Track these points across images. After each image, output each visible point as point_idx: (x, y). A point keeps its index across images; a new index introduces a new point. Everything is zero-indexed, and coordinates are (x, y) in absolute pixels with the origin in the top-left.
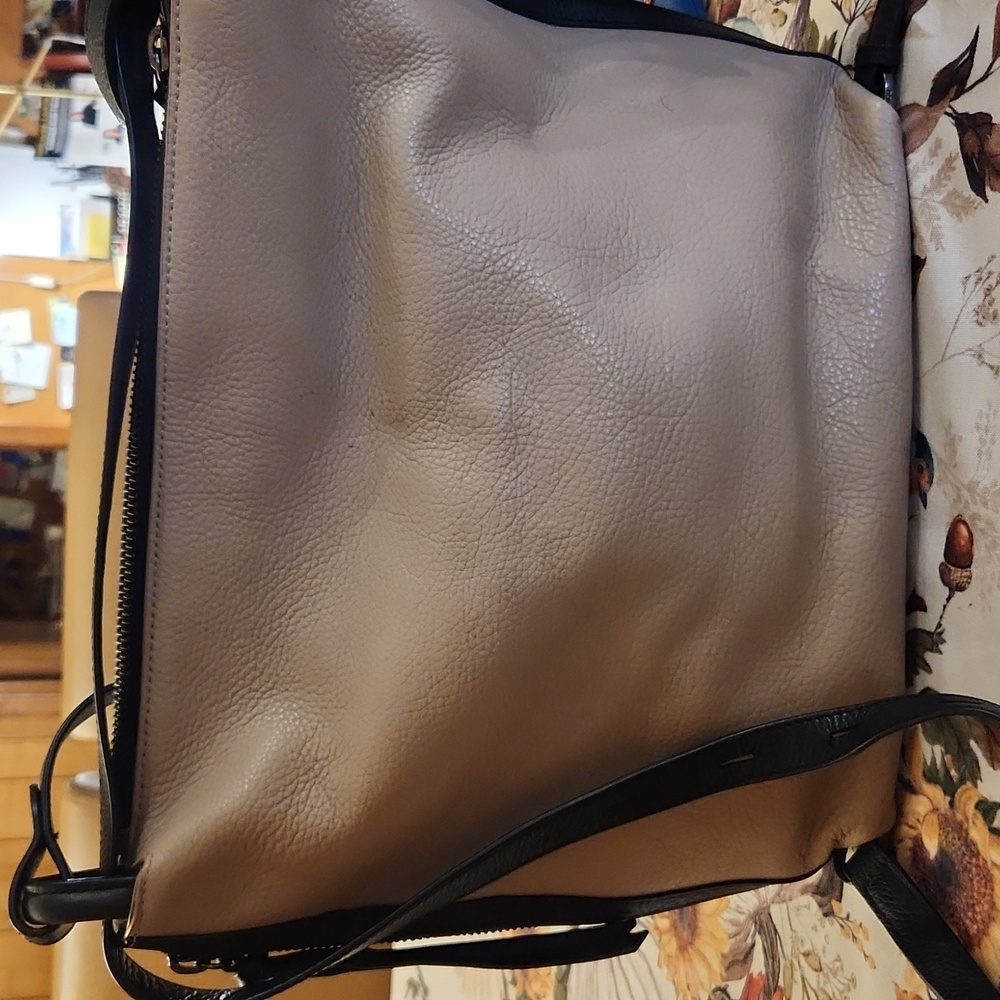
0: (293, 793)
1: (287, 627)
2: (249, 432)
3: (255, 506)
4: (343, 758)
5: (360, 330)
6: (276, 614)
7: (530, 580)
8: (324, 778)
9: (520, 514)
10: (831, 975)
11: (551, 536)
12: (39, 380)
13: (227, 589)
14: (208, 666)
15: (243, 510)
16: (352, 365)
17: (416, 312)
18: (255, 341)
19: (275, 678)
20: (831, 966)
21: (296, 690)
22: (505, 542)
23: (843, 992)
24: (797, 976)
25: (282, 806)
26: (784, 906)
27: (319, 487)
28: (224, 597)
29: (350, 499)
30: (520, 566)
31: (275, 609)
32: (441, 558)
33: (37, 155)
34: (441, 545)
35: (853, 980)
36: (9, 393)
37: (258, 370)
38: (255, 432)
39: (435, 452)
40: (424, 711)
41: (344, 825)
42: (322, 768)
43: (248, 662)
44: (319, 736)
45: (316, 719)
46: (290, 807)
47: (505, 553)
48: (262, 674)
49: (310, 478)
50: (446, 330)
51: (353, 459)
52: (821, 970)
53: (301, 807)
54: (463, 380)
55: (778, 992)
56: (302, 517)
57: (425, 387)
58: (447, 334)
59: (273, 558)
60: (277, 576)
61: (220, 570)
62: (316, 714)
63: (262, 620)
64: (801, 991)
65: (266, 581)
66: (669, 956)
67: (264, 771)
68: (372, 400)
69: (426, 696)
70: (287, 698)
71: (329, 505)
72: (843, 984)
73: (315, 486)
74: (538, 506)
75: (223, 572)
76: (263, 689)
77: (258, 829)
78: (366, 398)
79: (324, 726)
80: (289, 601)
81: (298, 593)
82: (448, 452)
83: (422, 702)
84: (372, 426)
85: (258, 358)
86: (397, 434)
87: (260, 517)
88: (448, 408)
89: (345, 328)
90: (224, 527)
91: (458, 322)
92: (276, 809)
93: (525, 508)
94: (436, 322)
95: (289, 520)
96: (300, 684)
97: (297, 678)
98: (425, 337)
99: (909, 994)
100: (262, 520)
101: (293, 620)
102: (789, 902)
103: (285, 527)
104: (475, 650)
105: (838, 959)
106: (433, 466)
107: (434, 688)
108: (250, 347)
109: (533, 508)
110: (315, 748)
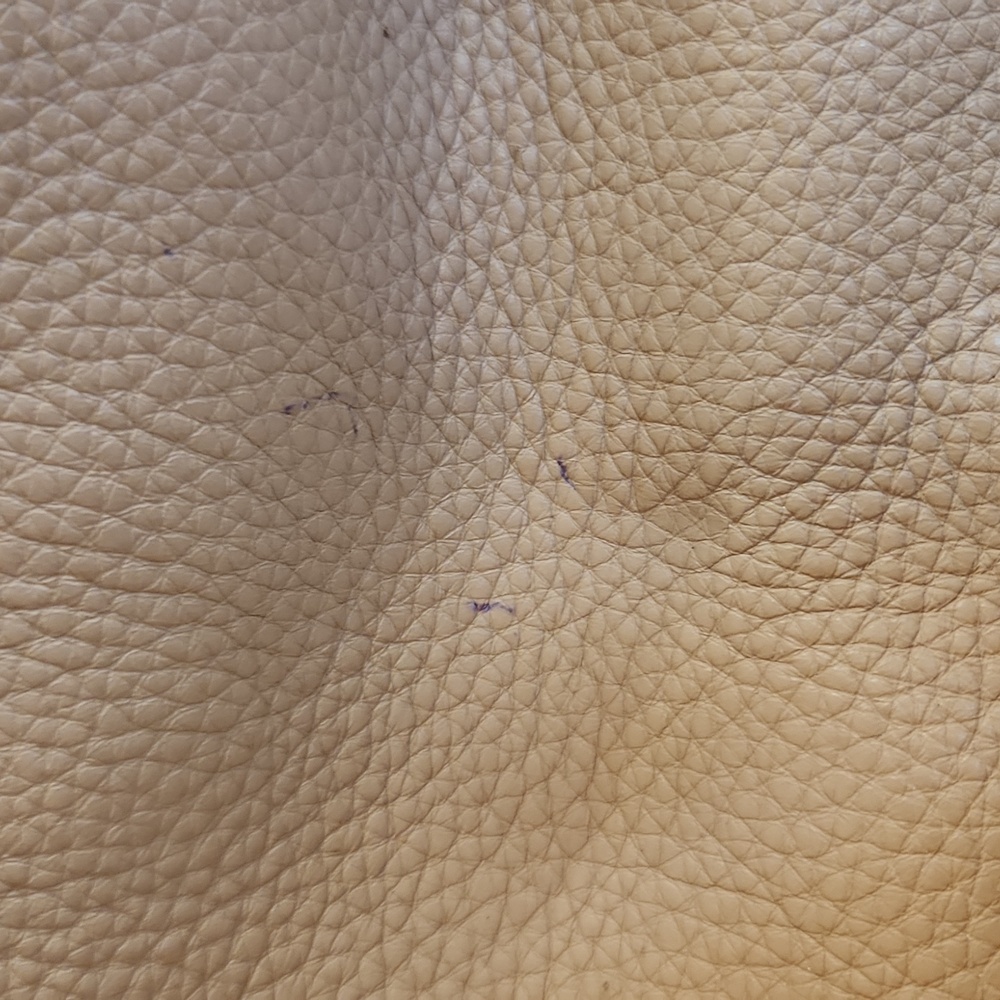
2: (67, 582)
3: (106, 904)
5: (501, 133)
15: (53, 928)
16: (476, 276)
17: (779, 26)
18: (78, 157)
27: (367, 782)
29: (490, 823)
37: (93, 297)
38: (89, 578)
39: (877, 625)
49: (326, 754)
50: (908, 101)
51: (491, 655)
54: (979, 312)
56: (301, 914)
57: (823, 346)
58: (913, 116)
68: (562, 416)
71: (406, 853)
73: (351, 782)
78: (533, 408)
82: (930, 622)
84: (563, 516)
85: (95, 239)
86: (678, 547)
87: (127, 946)
88: (919, 434)
89: (446, 128)
91: (954, 65)
94: (864, 66)
95: (248, 936)
98: (819, 131)
100: (136, 960)
103: (233, 967)
106: (873, 681)
108: (53, 186)
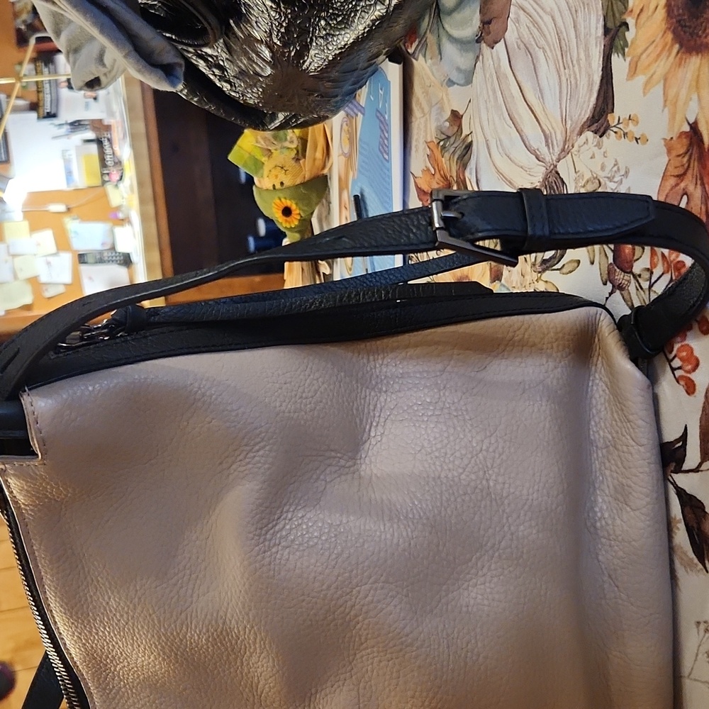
12: (67, 278)
26: (569, 156)
33: (39, 118)
36: (46, 290)
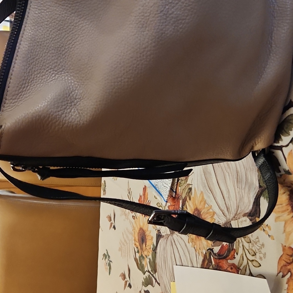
0: (65, 109)
1: (71, 48)
4: (86, 99)
6: (68, 43)
7: (168, 35)
8: (78, 106)
9: (167, 7)
10: (254, 244)
11: (178, 18)
13: (51, 31)
14: (39, 59)
19: (64, 67)
20: (255, 241)
21: (71, 73)
22: (159, 18)
23: (259, 249)
24: (241, 245)
25: (60, 113)
26: (236, 221)
28: (49, 34)
30: (164, 29)
31: (68, 41)
32: (134, 23)
34: (134, 18)
35: (263, 245)
40: (120, 83)
41: (83, 124)
42: (77, 102)
43: (54, 60)
44: (78, 90)
45: (77, 84)
46: (63, 114)
47: (159, 23)
48: (59, 65)
52: (251, 242)
53: (67, 115)
55: (233, 251)
59: (70, 22)
60: (70, 29)
61: (49, 24)
62: (78, 82)
63: (62, 45)
64: (242, 251)
65: (66, 30)
66: (192, 239)
67: (54, 99)
69: (121, 77)
70: (67, 75)
72: (259, 247)
74: (175, 5)
75: (50, 25)
76: (59, 71)
77: (50, 119)
79: (80, 87)
80: (73, 39)
81: (77, 36)
83: (119, 79)
90: (53, 8)
92: (57, 113)
93: (169, 5)
96: (73, 71)
97: (72, 68)
99: (287, 247)
101: (74, 46)
102: (239, 220)
104: (142, 62)
105: (258, 238)
107: (125, 74)
109: (173, 5)
110: (75, 95)
